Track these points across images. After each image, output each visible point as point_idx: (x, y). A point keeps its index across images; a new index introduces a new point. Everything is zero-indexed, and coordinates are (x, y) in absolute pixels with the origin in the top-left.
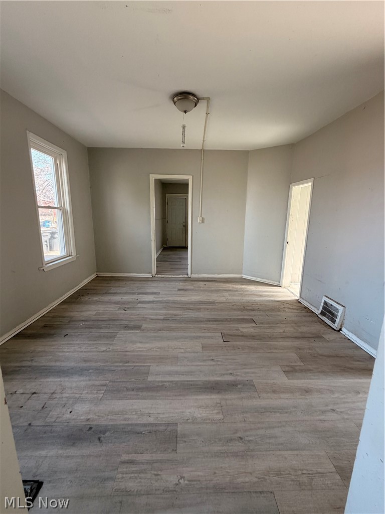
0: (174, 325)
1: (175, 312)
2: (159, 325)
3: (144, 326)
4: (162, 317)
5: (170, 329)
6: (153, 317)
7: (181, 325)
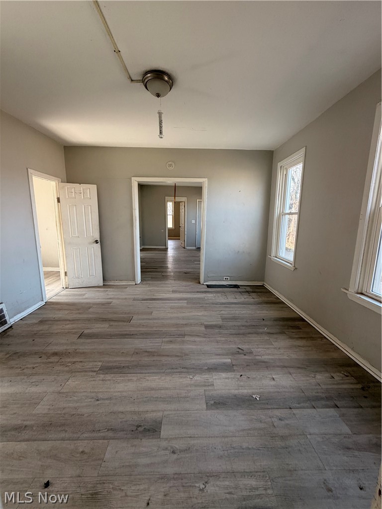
0: (173, 329)
1: (171, 346)
2: (187, 329)
3: (203, 329)
4: (187, 338)
5: (177, 325)
6: (197, 339)
7: (166, 329)
